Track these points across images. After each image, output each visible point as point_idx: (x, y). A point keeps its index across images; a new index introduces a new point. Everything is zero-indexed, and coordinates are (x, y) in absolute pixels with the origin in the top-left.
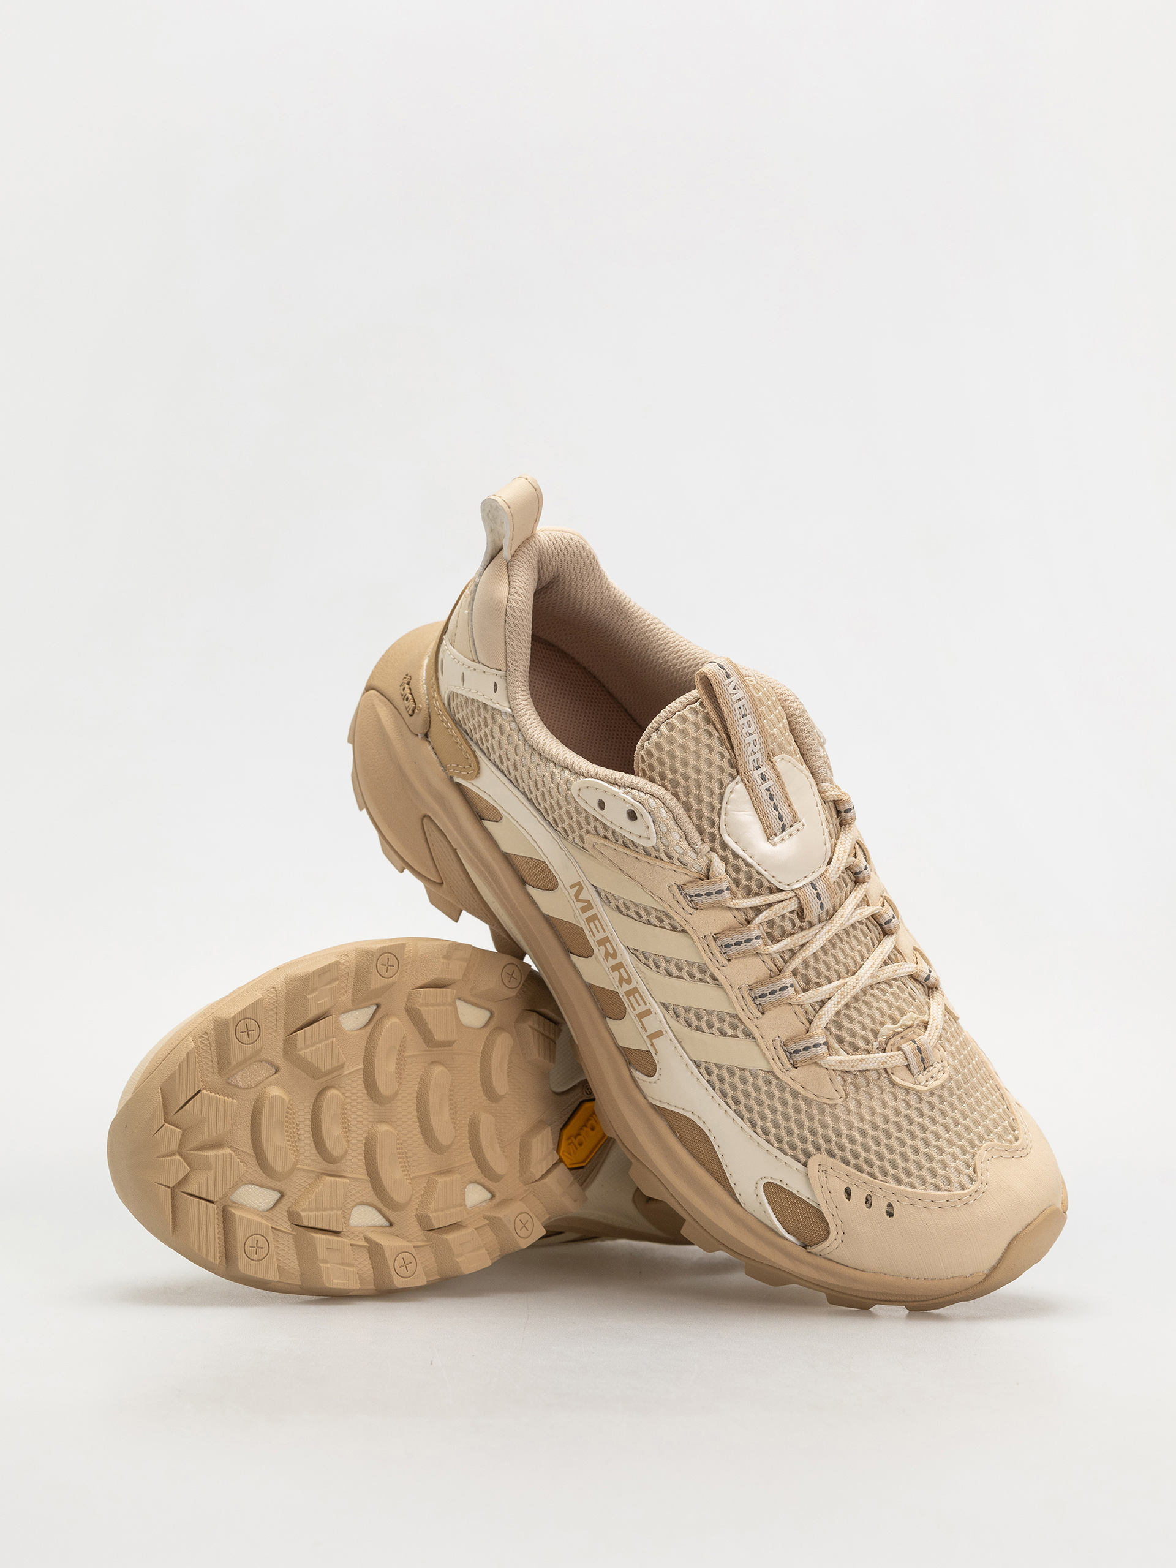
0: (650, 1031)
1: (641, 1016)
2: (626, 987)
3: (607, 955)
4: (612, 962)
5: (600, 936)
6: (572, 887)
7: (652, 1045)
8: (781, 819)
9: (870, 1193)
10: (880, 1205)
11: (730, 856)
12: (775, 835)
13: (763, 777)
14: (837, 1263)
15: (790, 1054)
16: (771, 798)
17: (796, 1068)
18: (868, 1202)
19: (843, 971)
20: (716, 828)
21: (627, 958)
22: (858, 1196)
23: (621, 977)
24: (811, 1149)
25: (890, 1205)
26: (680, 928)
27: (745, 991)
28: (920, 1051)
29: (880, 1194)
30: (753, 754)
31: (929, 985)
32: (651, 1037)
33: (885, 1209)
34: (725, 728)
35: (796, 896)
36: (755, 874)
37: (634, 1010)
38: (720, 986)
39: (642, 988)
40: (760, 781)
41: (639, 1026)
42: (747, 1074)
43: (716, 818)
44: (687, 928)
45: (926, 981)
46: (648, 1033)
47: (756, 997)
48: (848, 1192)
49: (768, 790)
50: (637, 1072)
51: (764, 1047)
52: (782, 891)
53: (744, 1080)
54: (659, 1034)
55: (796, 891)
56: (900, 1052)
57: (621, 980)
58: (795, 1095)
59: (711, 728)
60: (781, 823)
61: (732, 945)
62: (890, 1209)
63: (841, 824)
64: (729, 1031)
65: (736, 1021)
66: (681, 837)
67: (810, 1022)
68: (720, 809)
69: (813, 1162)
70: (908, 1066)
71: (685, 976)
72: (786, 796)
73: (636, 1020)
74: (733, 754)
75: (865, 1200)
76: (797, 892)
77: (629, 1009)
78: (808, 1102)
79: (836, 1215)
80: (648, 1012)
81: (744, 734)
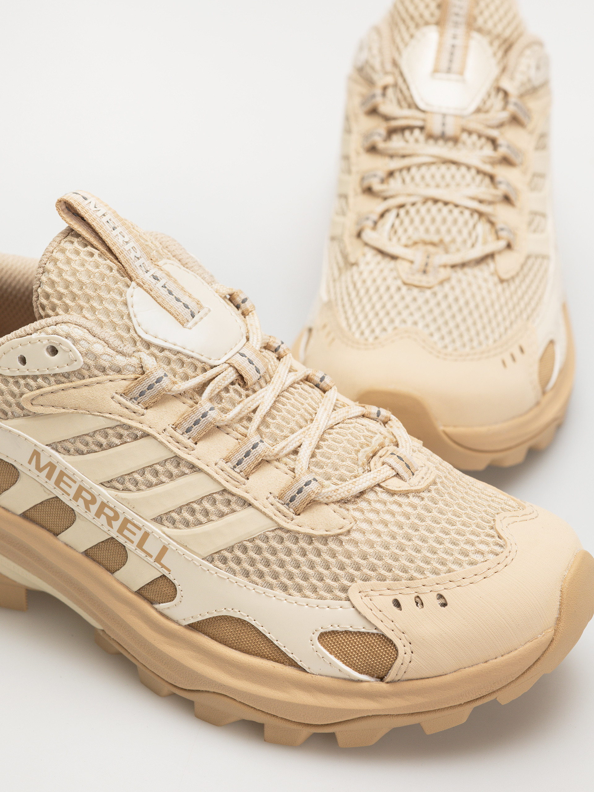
0: (155, 554)
1: (140, 545)
2: (117, 524)
3: (87, 504)
4: (94, 508)
5: (72, 492)
6: (30, 462)
7: (163, 566)
8: (186, 306)
9: (416, 594)
10: (430, 600)
11: (156, 352)
12: (188, 321)
13: (155, 278)
14: (417, 679)
15: (288, 504)
16: (170, 293)
17: (299, 515)
18: (419, 602)
19: (302, 421)
20: (132, 331)
21: (107, 494)
22: (407, 601)
23: (108, 517)
24: (346, 583)
25: (440, 596)
26: (139, 434)
27: (222, 464)
28: (401, 459)
29: (426, 589)
30: (137, 259)
31: (383, 419)
32: (158, 559)
33: (438, 602)
34: (103, 242)
35: (231, 366)
36: (185, 359)
37: (132, 542)
38: (200, 470)
39: (130, 515)
40: (154, 281)
41: (143, 555)
42: (259, 542)
43: (130, 324)
44: (146, 428)
45: (378, 416)
46: (154, 557)
47: (235, 467)
48: (397, 604)
49: (164, 287)
50: (161, 605)
51: (261, 507)
52: (215, 366)
53: (259, 550)
54: (164, 550)
55: (227, 362)
56: (385, 466)
57: (110, 520)
58: (310, 539)
59: (89, 248)
60: (189, 311)
61: (192, 427)
62: (442, 601)
63: (243, 314)
64: (225, 509)
65: (227, 496)
66: (104, 346)
67: (293, 470)
68: (129, 315)
69: (353, 593)
70: (397, 475)
71: (164, 479)
72: (182, 289)
73: (139, 552)
74: (119, 264)
75: (415, 604)
76: (229, 362)
77: (128, 545)
78: (325, 539)
79: (396, 629)
80: (146, 535)
81: (122, 243)
